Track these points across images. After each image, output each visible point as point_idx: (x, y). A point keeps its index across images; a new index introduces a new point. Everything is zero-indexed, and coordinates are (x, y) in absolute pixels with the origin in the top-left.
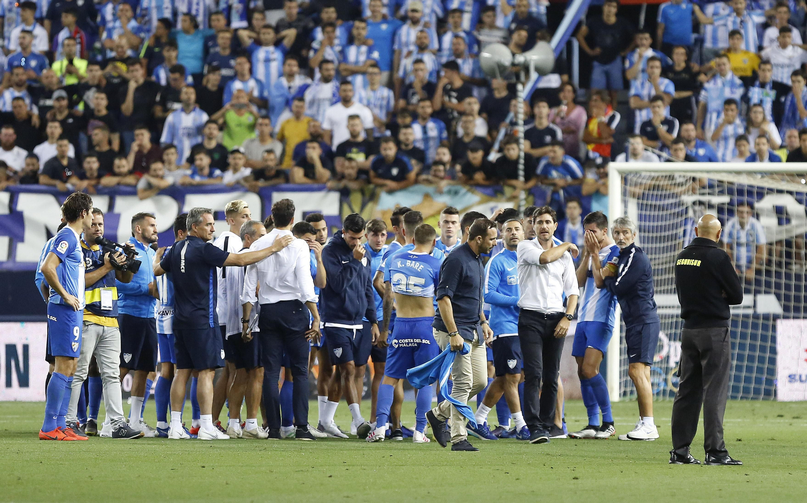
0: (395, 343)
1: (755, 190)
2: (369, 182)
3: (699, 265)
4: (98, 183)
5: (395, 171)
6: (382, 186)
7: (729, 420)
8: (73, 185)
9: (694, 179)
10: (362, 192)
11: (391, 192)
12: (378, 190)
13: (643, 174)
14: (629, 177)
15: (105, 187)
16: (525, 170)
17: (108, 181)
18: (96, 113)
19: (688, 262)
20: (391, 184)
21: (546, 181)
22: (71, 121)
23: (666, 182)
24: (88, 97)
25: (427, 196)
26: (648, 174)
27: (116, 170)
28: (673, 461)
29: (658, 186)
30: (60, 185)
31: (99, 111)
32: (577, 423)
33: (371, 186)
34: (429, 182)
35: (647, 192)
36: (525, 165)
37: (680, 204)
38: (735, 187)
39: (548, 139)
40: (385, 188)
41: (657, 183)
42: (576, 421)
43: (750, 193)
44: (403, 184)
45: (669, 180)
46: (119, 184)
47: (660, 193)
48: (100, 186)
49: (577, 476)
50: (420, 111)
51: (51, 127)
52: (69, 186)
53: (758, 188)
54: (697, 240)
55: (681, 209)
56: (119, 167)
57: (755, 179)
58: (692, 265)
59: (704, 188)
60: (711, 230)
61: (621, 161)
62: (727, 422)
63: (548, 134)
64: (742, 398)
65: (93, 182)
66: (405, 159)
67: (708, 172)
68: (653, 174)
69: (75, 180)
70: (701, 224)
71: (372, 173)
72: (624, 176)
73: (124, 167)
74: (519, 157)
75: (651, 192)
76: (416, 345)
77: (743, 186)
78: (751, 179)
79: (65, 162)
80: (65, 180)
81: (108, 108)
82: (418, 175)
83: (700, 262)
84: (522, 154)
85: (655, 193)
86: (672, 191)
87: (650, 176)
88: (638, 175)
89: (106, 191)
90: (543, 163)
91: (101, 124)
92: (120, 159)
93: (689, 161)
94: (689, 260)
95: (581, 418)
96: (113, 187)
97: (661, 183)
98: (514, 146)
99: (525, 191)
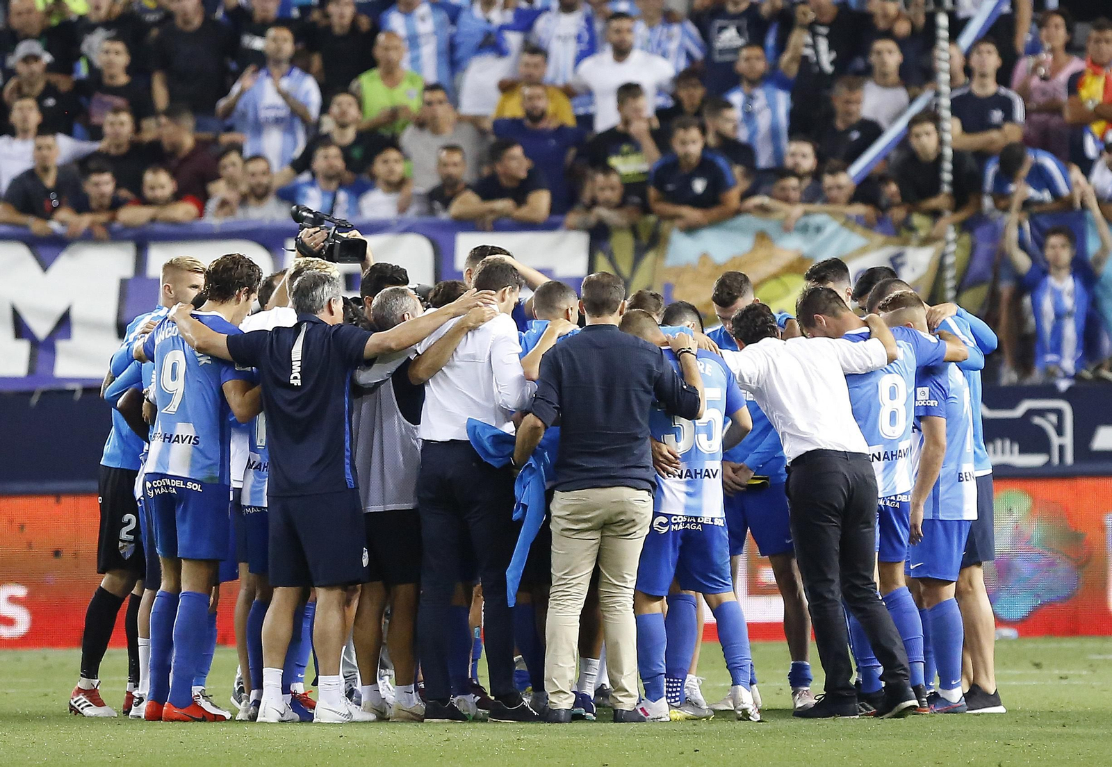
0: (661, 524)
2: (646, 209)
4: (113, 219)
5: (699, 186)
6: (672, 218)
8: (63, 223)
10: (634, 230)
11: (691, 229)
12: (665, 226)
15: (127, 227)
17: (133, 215)
18: (107, 81)
20: (692, 214)
22: (50, 102)
24: (90, 47)
25: (762, 237)
27: (149, 194)
30: (36, 226)
31: (112, 77)
32: (1064, 682)
33: (652, 219)
34: (764, 210)
39: (997, 115)
40: (678, 223)
42: (1061, 678)
44: (715, 212)
46: (153, 220)
48: (117, 226)
50: (742, 66)
51: (21, 109)
52: (54, 226)
56: (153, 188)
63: (996, 106)
65: (103, 217)
66: (722, 162)
69: (65, 214)
71: (652, 192)
73: (163, 187)
74: (940, 157)
76: (699, 528)
79: (50, 181)
80: (47, 215)
81: (129, 70)
82: (746, 195)
84: (948, 152)
89: (130, 233)
91: (119, 102)
92: (155, 172)
95: (1072, 672)
96: (142, 227)
98: (930, 127)
99: (955, 225)
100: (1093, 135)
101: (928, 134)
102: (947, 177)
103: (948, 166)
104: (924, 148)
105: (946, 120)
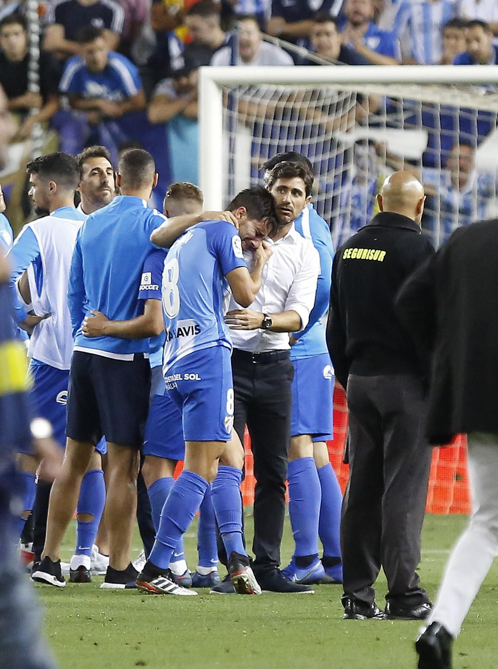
1: (475, 117)
3: (381, 259)
7: (428, 552)
9: (360, 98)
13: (264, 88)
14: (238, 95)
16: (41, 83)
19: (365, 254)
21: (82, 104)
23: (306, 105)
26: (273, 88)
28: (351, 615)
29: (293, 110)
35: (271, 122)
36: (40, 71)
37: (333, 144)
38: (437, 112)
39: (99, 24)
41: (291, 105)
43: (465, 124)
45: (312, 99)
47: (295, 124)
49: (144, 659)
53: (481, 112)
54: (381, 217)
55: (335, 153)
57: (474, 96)
58: (370, 259)
59: (378, 113)
60: (407, 199)
61: (221, 64)
62: (426, 556)
63: (98, 16)
64: (452, 509)
67: (386, 83)
68: (282, 89)
70: (388, 188)
72: (228, 91)
74: (27, 57)
75: (279, 123)
77: (451, 108)
78: (467, 96)
83: (384, 253)
84: (35, 52)
85: (287, 123)
86: (318, 121)
87: (276, 93)
88: (253, 92)
90: (71, 69)
93: (351, 65)
94: (366, 250)
97: (298, 105)
98: (17, 28)
99: (41, 121)
100: (177, 39)
101: (16, 34)
102: (33, 76)
103: (34, 65)
104: (12, 46)
105: (33, 22)
